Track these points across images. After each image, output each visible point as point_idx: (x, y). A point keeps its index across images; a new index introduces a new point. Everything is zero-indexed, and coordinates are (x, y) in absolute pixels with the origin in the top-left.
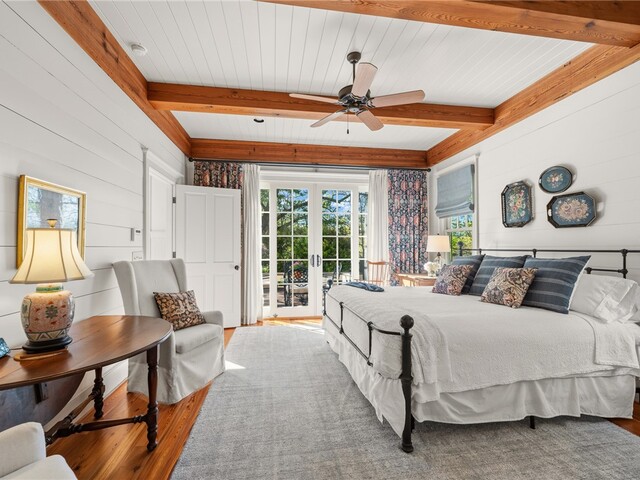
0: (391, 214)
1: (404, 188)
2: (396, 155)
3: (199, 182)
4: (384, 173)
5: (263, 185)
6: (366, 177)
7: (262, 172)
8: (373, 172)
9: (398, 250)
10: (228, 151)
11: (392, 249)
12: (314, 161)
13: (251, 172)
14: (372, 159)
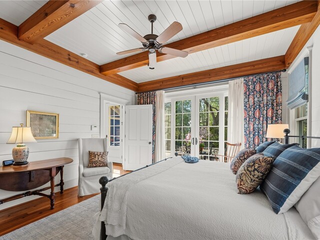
0: (246, 109)
1: (258, 88)
2: (254, 66)
3: (139, 103)
4: (241, 80)
5: (166, 100)
6: (227, 86)
7: (166, 94)
8: (232, 82)
9: (252, 136)
10: (152, 86)
11: (247, 135)
12: (193, 82)
13: (161, 94)
14: (233, 73)
